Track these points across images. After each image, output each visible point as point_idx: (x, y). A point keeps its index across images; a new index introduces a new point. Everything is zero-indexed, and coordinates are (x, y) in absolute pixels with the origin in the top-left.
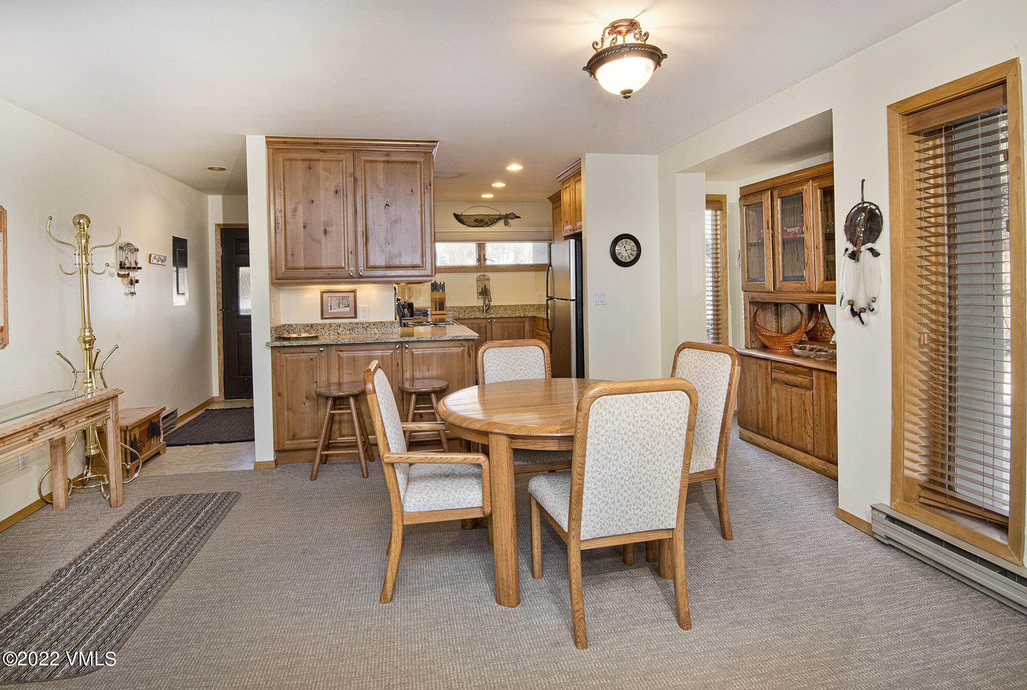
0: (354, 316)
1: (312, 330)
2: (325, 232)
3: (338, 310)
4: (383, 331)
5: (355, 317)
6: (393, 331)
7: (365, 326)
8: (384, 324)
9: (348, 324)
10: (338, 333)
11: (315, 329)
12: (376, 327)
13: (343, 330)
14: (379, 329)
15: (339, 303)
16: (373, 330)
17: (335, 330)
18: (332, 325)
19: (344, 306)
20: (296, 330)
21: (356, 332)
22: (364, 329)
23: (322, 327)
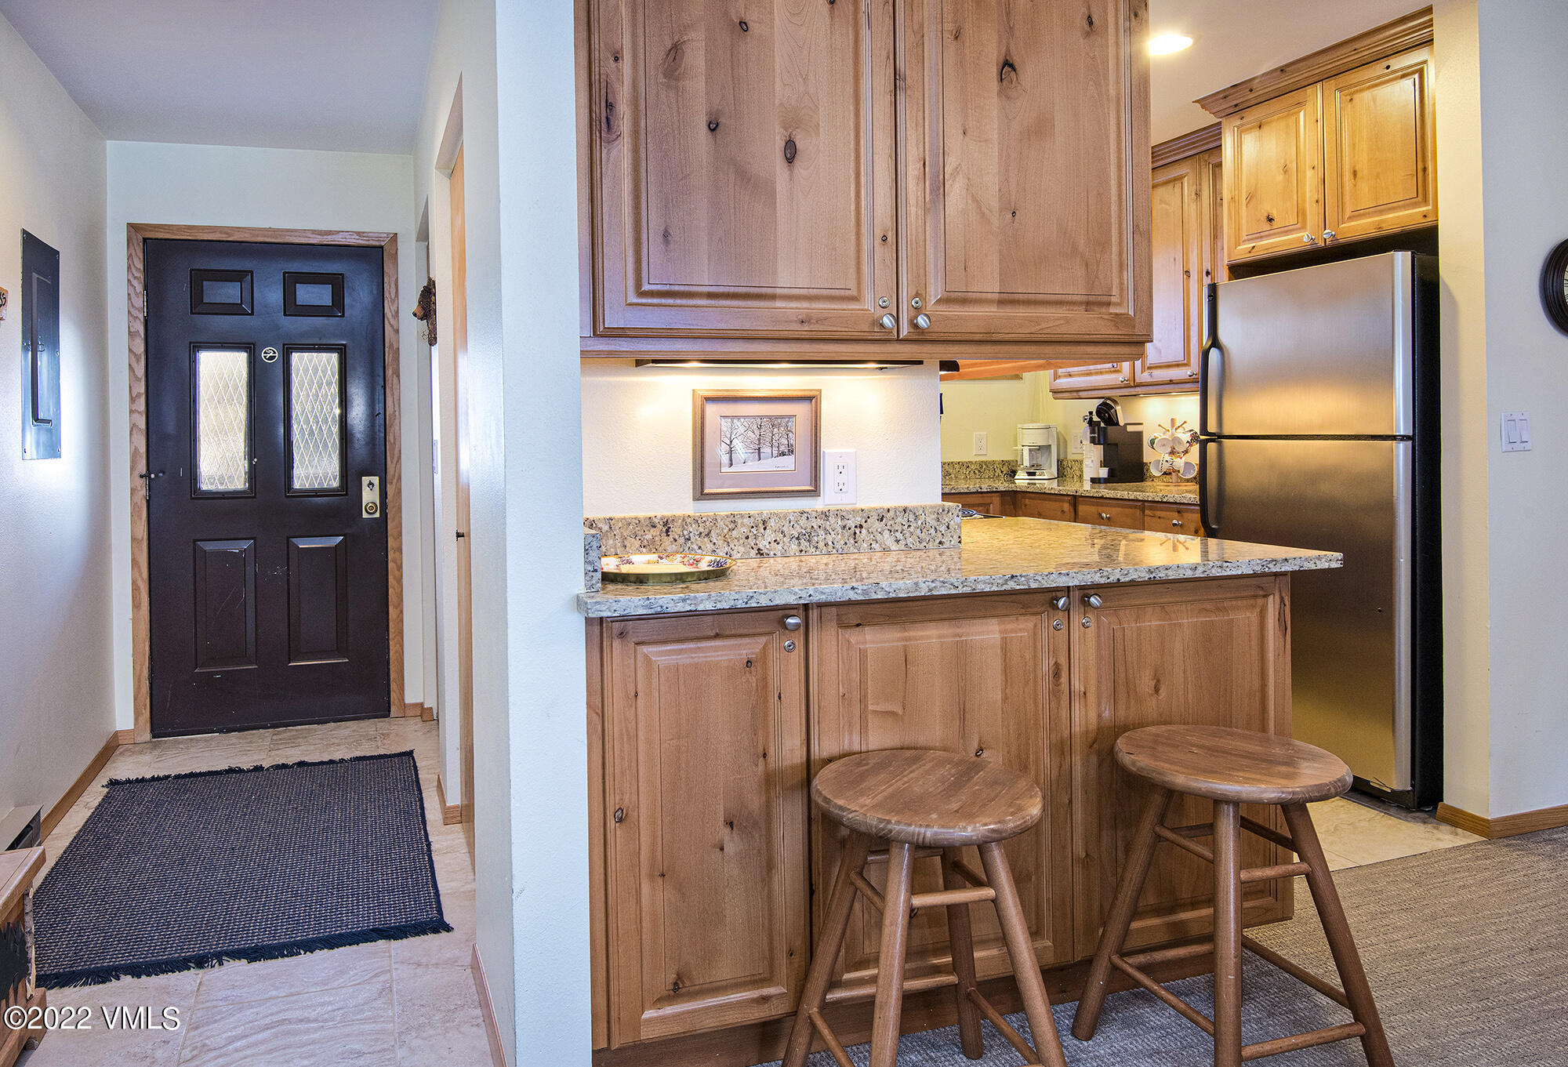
0: (811, 487)
1: (667, 541)
2: (791, 152)
3: (753, 466)
4: (910, 540)
5: (815, 492)
6: (943, 540)
7: (851, 523)
8: (915, 514)
9: (792, 519)
10: (759, 549)
11: (677, 537)
12: (889, 527)
13: (775, 541)
14: (898, 534)
15: (759, 439)
16: (879, 537)
17: (747, 538)
18: (740, 522)
19: (775, 453)
20: (611, 542)
21: (821, 545)
22: (847, 533)
23: (702, 530)
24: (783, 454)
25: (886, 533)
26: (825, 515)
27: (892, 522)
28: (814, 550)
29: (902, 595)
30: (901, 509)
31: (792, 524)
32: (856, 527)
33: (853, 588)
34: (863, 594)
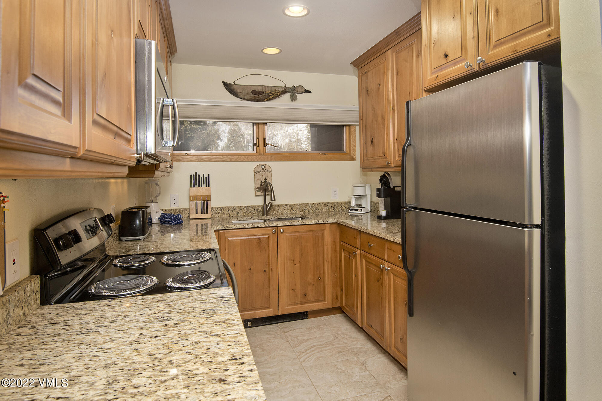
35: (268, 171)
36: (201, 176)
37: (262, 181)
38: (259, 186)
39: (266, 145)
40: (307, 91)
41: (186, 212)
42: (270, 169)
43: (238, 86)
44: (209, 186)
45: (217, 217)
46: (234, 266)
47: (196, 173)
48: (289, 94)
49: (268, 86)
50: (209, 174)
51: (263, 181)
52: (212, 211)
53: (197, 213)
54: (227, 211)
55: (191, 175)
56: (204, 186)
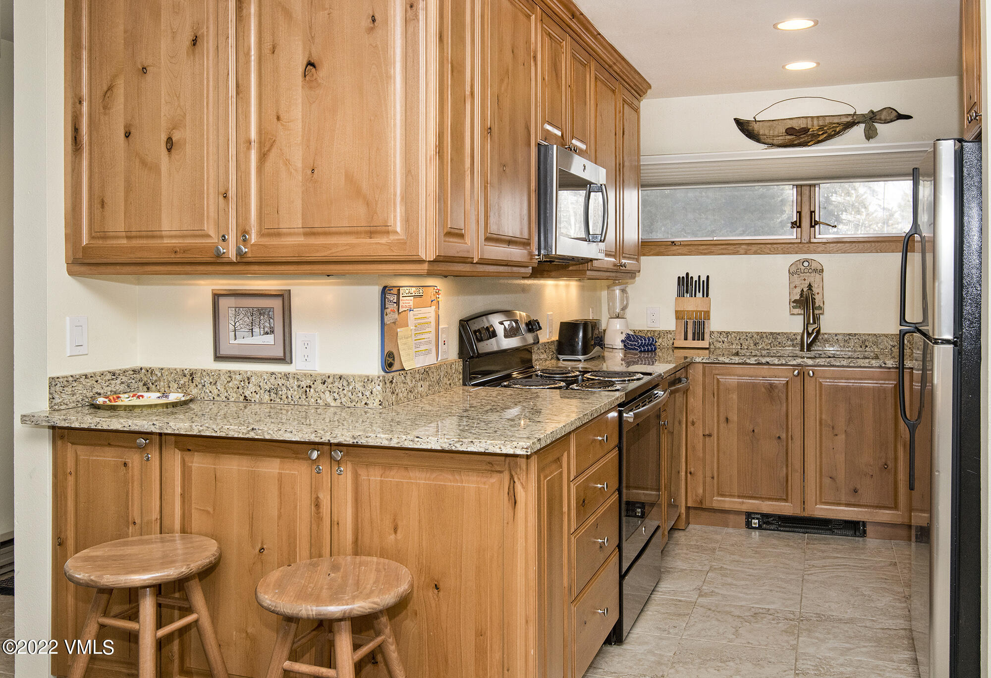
0: (280, 354)
1: (191, 385)
2: (170, 144)
3: (249, 340)
4: (344, 400)
5: (286, 358)
6: (368, 402)
7: (303, 384)
8: (347, 381)
9: (266, 378)
10: (245, 397)
11: (197, 384)
12: (329, 389)
13: (255, 392)
14: (335, 395)
15: (252, 323)
16: (322, 395)
17: (238, 388)
18: (234, 377)
19: (262, 332)
20: (162, 383)
21: (284, 397)
22: (301, 391)
23: (211, 380)
24: (267, 333)
25: (327, 393)
26: (286, 376)
27: (330, 386)
28: (279, 400)
29: (182, 432)
30: (338, 377)
31: (266, 381)
32: (307, 387)
33: (154, 424)
34: (159, 429)
35: (815, 271)
36: (696, 278)
37: (803, 290)
38: (798, 297)
39: (815, 224)
40: (901, 117)
41: (669, 336)
42: (819, 268)
43: (761, 123)
44: (707, 296)
45: (719, 348)
46: (727, 422)
47: (687, 274)
48: (862, 126)
49: (818, 117)
50: (708, 277)
51: (805, 290)
52: (712, 337)
53: (686, 339)
54: (738, 338)
55: (679, 277)
56: (699, 295)
